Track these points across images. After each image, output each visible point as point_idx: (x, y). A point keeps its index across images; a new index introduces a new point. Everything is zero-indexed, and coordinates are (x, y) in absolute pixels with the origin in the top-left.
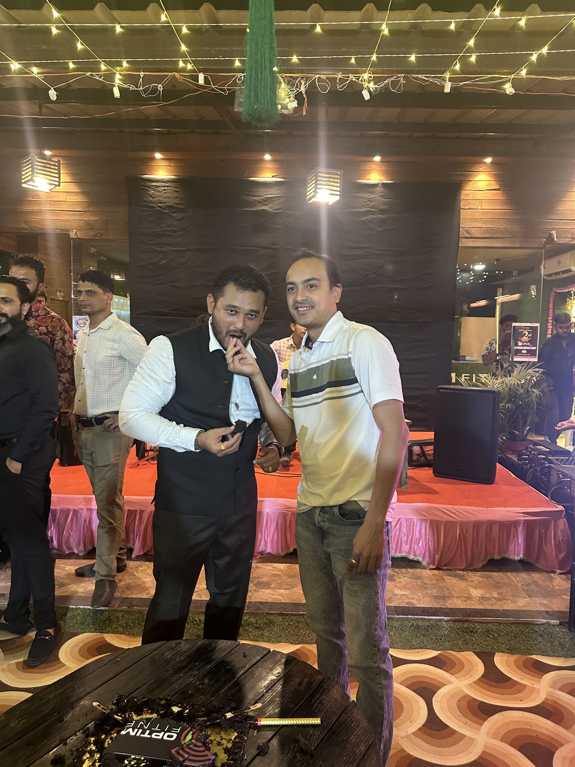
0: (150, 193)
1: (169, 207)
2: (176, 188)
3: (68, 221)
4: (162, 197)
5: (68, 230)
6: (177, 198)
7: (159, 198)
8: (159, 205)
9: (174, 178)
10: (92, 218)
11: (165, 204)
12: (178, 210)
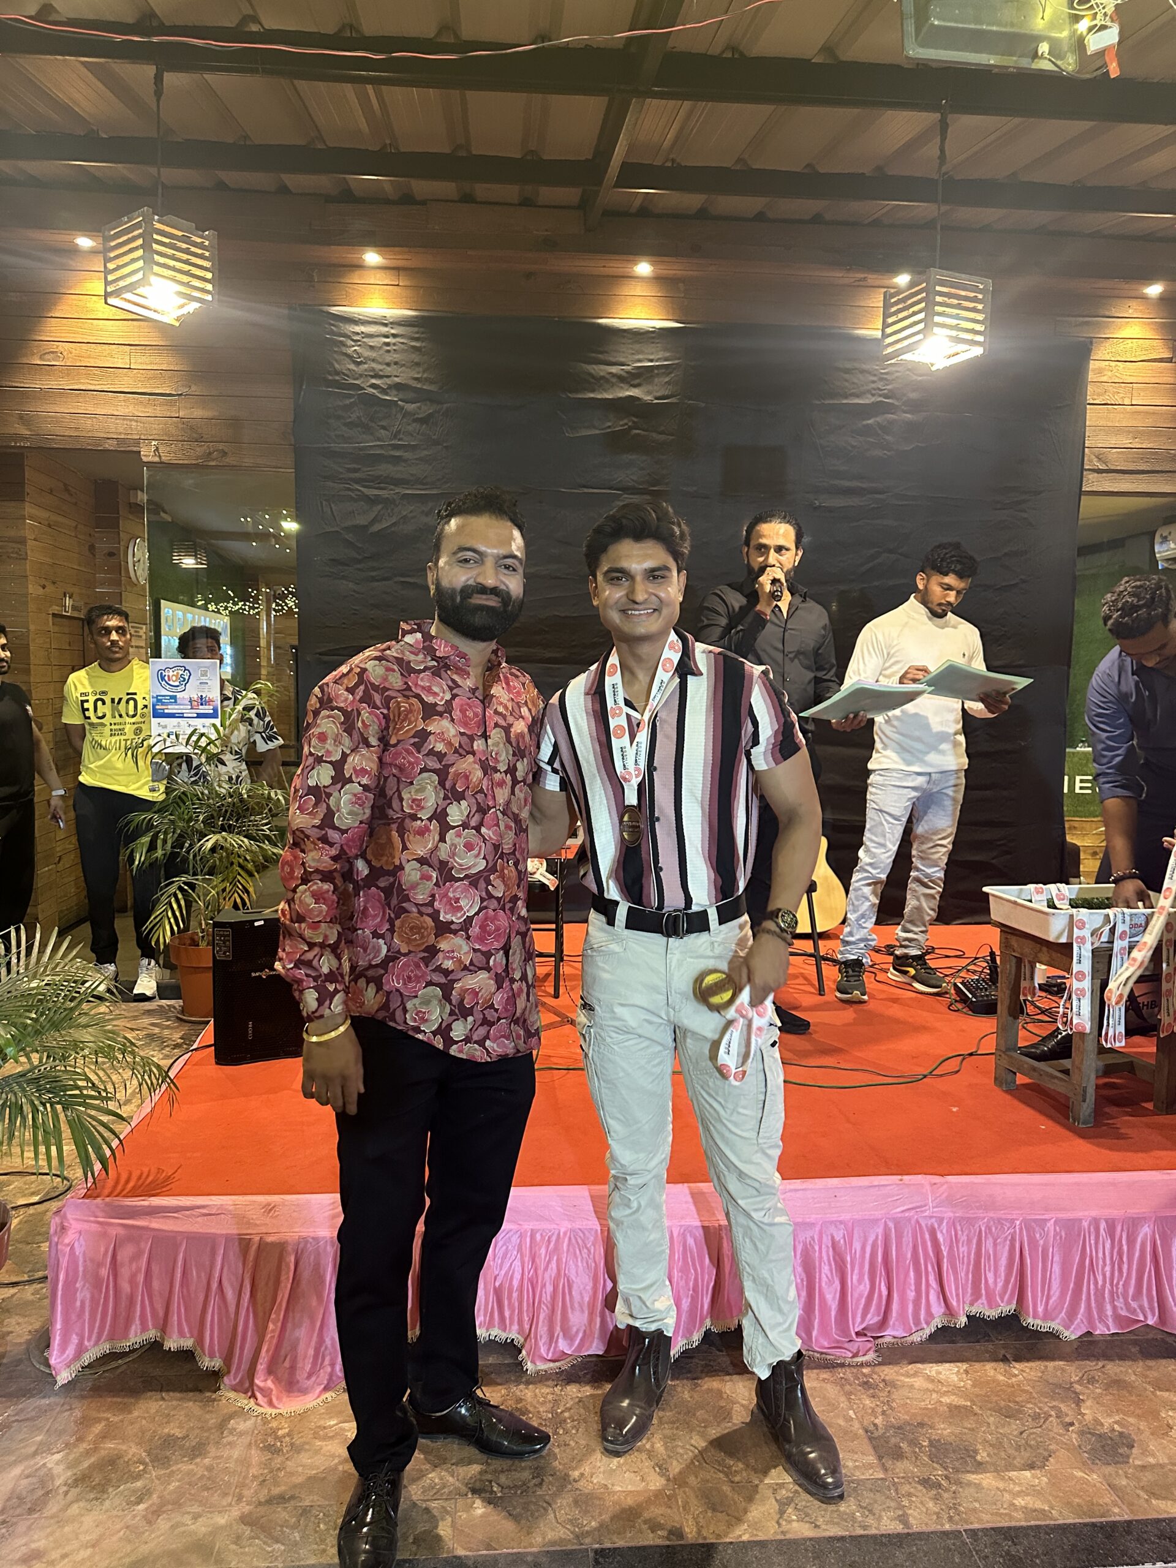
0: (350, 351)
1: (398, 387)
2: (417, 339)
3: (136, 418)
4: (380, 363)
5: (137, 442)
6: (418, 364)
7: (374, 365)
8: (374, 381)
9: (413, 317)
10: (198, 413)
11: (388, 381)
12: (421, 396)
